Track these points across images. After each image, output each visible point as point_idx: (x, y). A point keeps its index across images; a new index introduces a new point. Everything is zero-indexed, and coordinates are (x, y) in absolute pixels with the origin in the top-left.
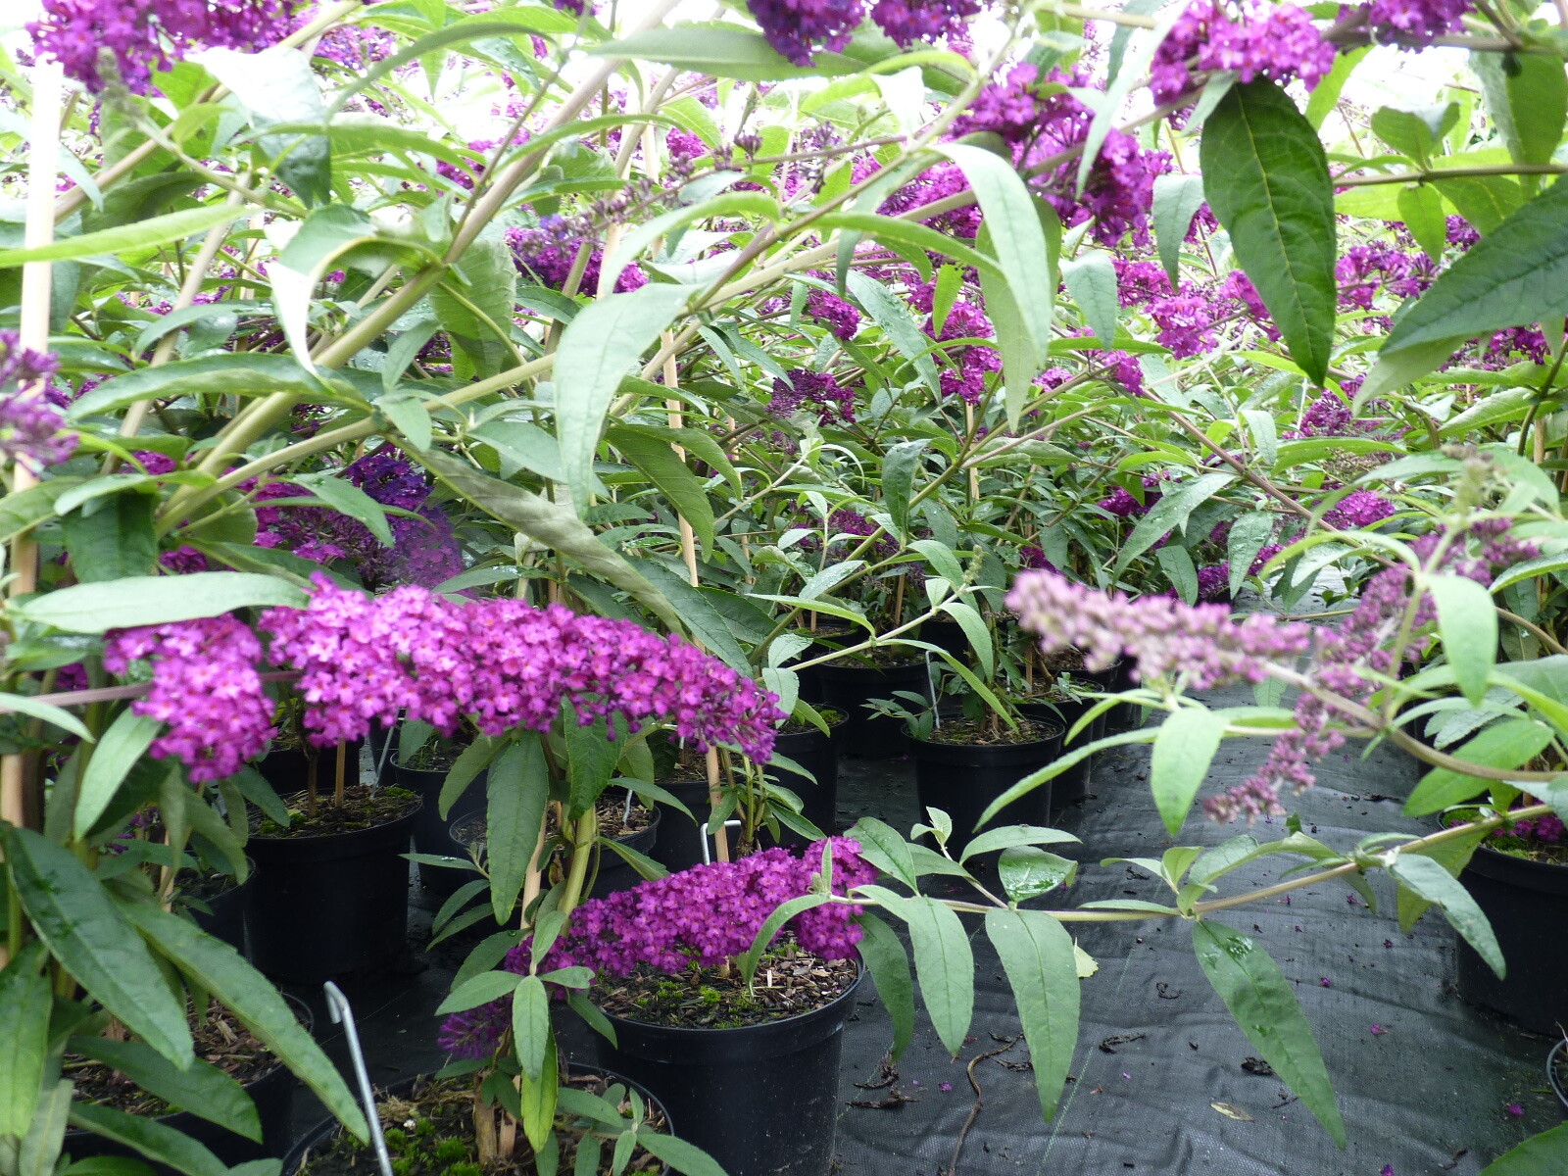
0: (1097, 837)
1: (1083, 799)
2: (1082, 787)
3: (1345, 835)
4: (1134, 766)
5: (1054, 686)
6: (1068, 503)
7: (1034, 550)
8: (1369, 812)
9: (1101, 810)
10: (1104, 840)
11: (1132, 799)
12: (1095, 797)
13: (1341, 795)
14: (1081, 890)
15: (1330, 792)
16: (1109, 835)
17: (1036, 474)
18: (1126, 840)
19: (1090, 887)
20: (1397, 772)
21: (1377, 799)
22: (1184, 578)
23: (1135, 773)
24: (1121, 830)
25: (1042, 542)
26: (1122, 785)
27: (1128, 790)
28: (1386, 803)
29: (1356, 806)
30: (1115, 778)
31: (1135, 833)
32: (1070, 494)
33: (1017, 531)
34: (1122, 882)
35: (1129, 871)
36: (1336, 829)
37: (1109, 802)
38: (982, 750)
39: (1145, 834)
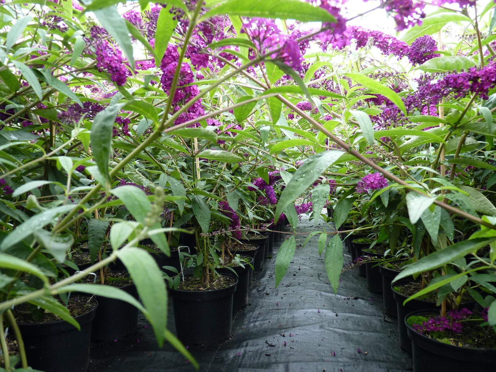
0: (252, 325)
1: (246, 306)
2: (245, 301)
3: (349, 317)
4: (264, 289)
5: (233, 261)
6: (238, 182)
7: (225, 202)
8: (355, 304)
9: (253, 310)
10: (255, 326)
11: (265, 304)
12: (250, 305)
13: (343, 297)
14: (246, 355)
15: (339, 296)
16: (257, 323)
17: (224, 171)
18: (264, 326)
19: (250, 353)
20: (360, 286)
21: (356, 298)
22: (291, 215)
23: (265, 292)
24: (262, 320)
25: (228, 199)
26: (260, 298)
27: (263, 300)
28: (359, 300)
29: (349, 302)
30: (257, 295)
31: (267, 321)
32: (239, 178)
33: (218, 195)
34: (264, 349)
35: (266, 342)
36: (344, 314)
37: (256, 306)
38: (202, 293)
39: (271, 322)
